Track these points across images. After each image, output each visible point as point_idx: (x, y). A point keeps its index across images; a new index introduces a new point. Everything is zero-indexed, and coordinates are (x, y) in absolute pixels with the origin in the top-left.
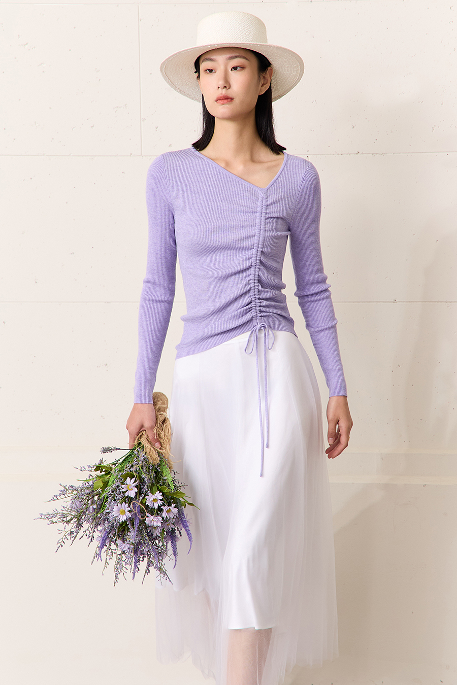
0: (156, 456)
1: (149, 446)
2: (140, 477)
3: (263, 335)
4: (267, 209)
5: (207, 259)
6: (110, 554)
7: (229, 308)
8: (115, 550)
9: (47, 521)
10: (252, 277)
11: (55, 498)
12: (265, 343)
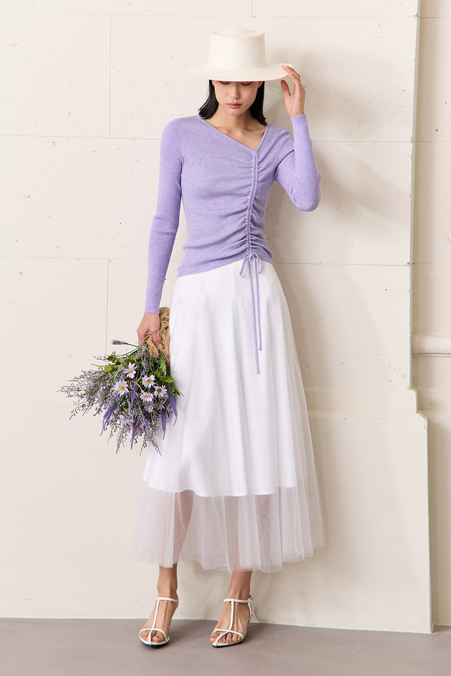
0: (156, 351)
1: (153, 345)
2: (140, 365)
3: (254, 263)
4: (259, 165)
5: (210, 202)
6: (115, 428)
7: (228, 241)
8: (119, 424)
9: (67, 395)
10: (247, 217)
11: (76, 379)
12: (256, 268)
